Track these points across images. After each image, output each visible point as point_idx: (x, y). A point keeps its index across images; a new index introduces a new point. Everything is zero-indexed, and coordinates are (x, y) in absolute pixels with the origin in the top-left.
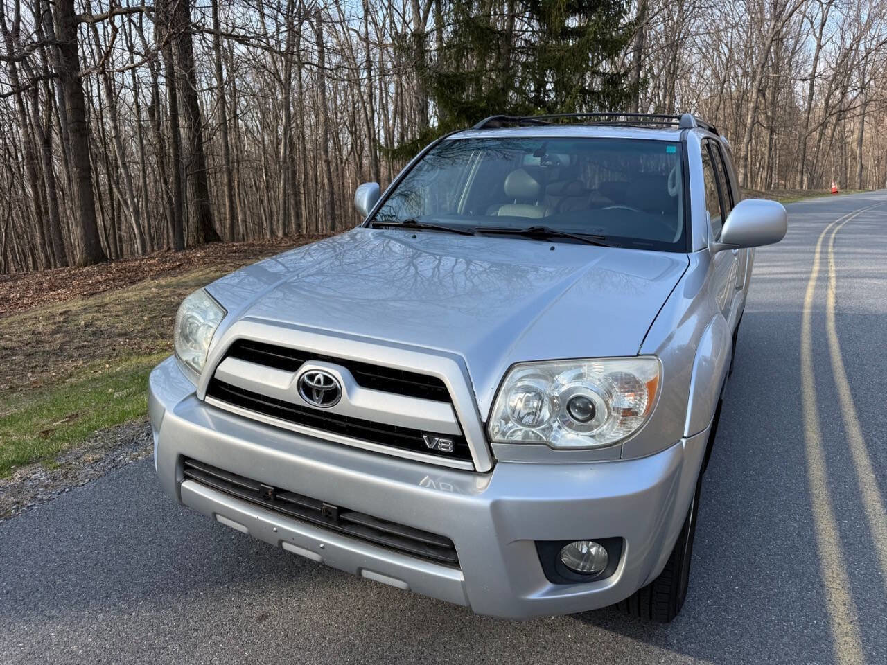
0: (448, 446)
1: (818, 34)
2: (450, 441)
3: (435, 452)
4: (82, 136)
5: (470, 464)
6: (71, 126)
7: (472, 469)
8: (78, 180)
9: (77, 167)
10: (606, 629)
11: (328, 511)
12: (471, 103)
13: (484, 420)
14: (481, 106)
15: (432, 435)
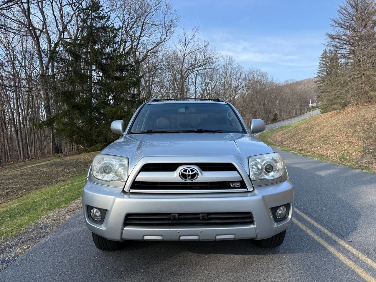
0: (239, 185)
1: (194, 84)
2: (239, 183)
5: (246, 189)
7: (247, 191)
11: (203, 216)
13: (248, 174)
15: (233, 182)
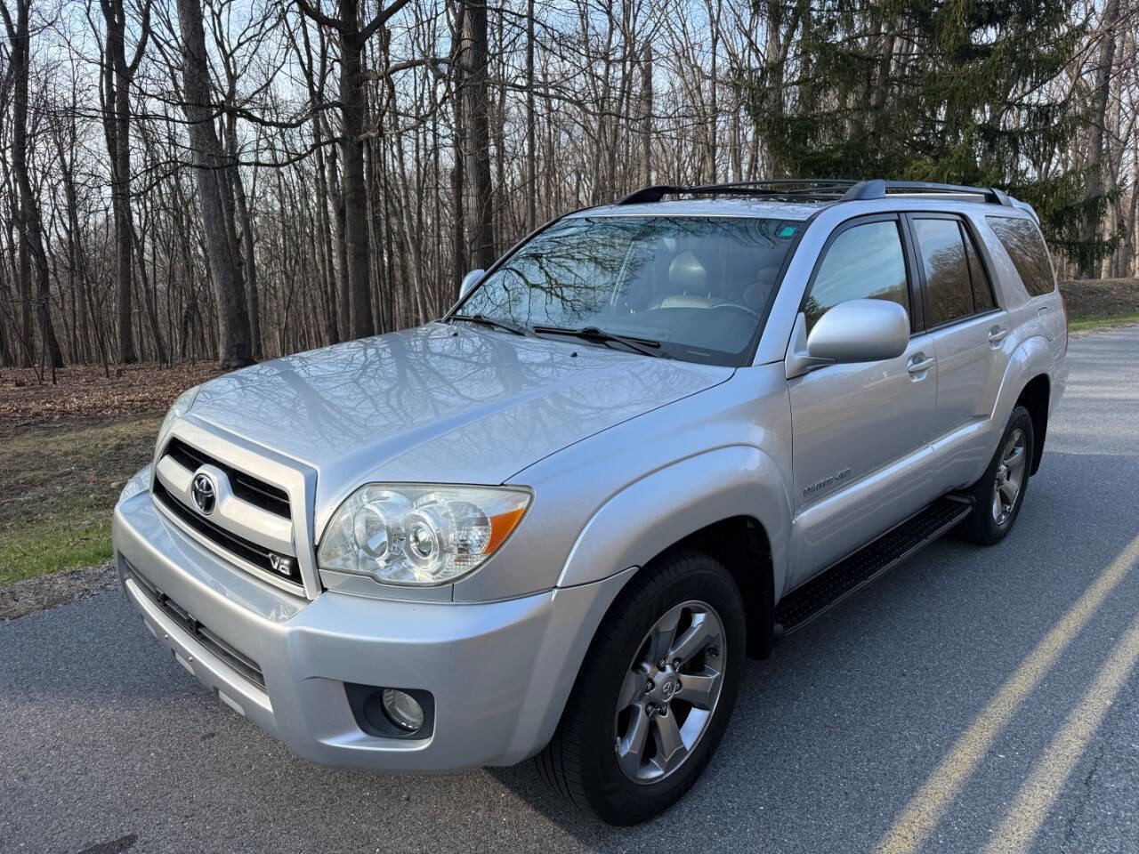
0: (287, 568)
2: (288, 563)
3: (277, 572)
4: (359, 207)
5: (302, 589)
6: (349, 196)
7: (303, 595)
8: (353, 256)
9: (352, 242)
10: (554, 820)
11: (190, 620)
12: (821, 154)
13: (317, 542)
14: (835, 157)
15: (276, 554)
